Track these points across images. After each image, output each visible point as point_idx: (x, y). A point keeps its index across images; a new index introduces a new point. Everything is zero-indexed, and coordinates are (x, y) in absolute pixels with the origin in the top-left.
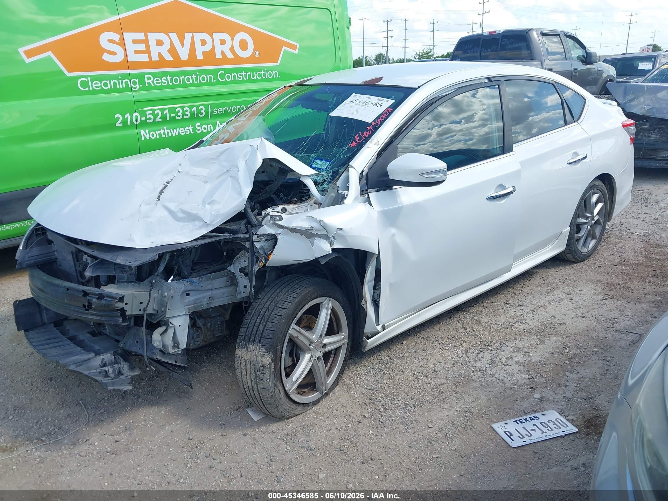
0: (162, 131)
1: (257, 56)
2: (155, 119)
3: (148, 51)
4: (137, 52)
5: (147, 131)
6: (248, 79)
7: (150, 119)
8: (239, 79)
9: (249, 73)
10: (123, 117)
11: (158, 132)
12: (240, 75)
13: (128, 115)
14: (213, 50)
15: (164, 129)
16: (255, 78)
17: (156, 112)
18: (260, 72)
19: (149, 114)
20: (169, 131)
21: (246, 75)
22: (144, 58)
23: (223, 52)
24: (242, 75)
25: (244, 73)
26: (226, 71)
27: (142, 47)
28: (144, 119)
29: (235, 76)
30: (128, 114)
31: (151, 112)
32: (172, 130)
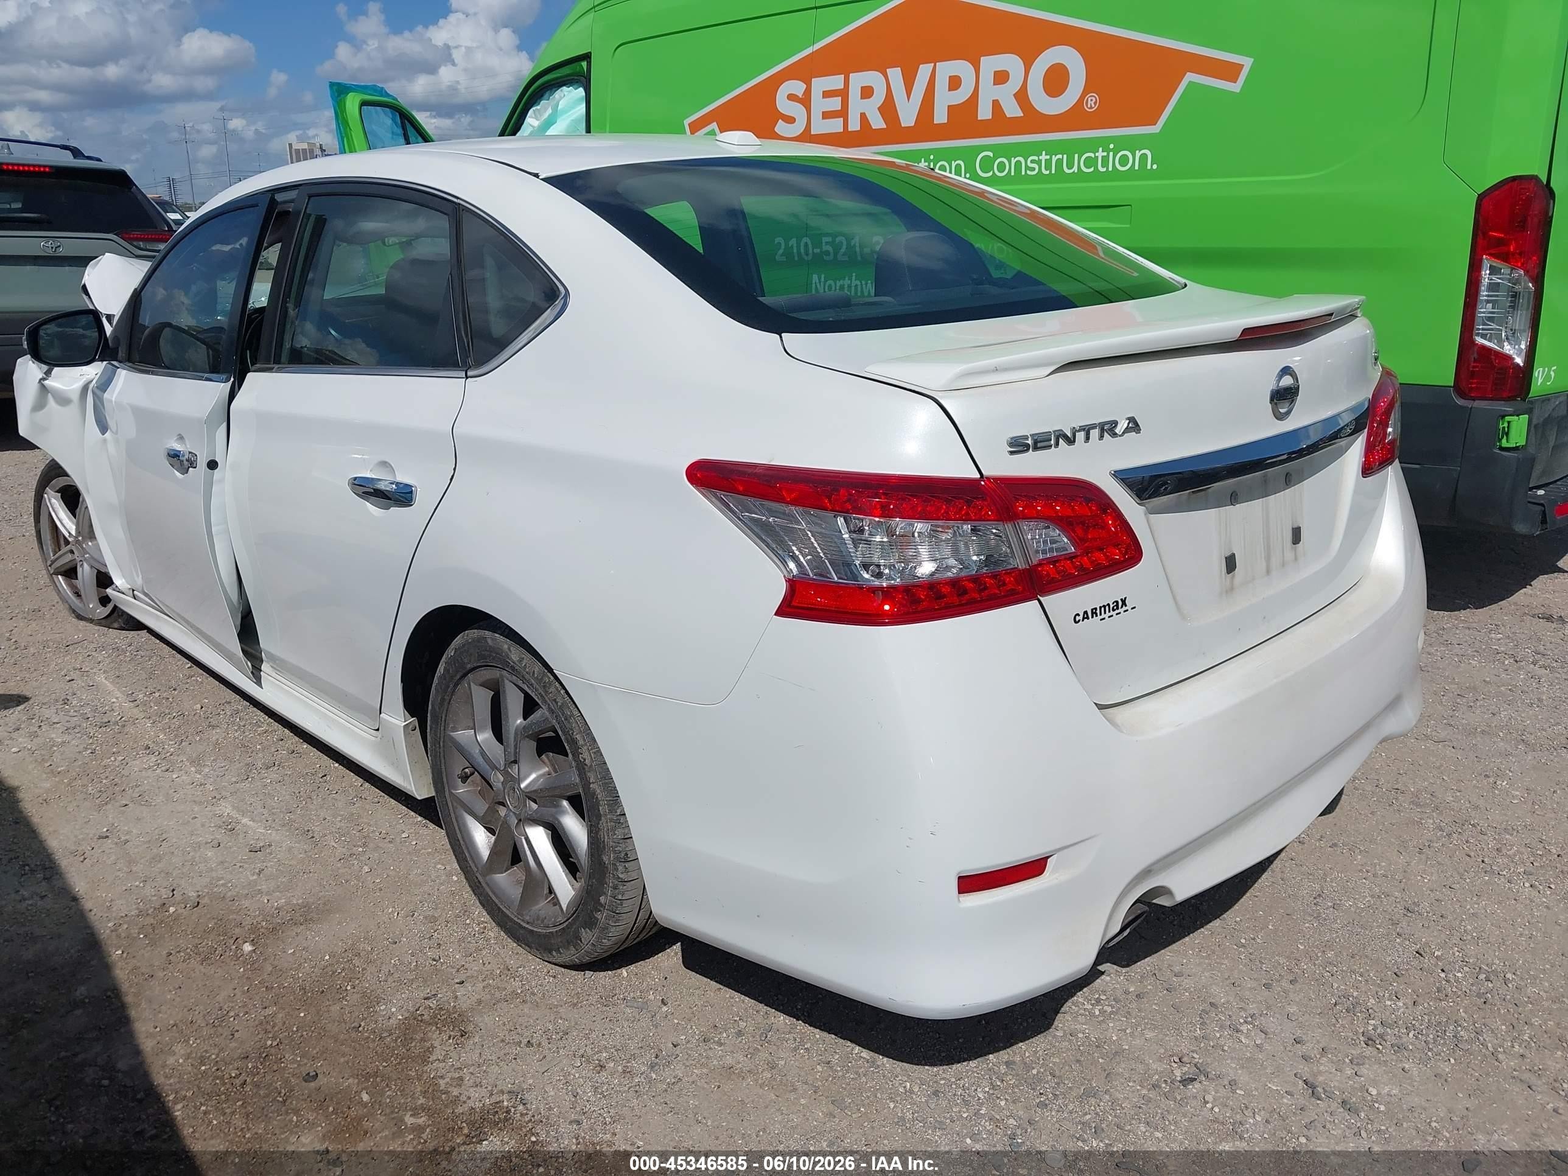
0: (847, 282)
1: (1091, 108)
2: (836, 254)
3: (843, 113)
4: (826, 115)
5: (823, 276)
6: (1053, 172)
7: (827, 253)
8: (1028, 172)
9: (1060, 156)
10: (787, 242)
11: (839, 284)
12: (1032, 161)
13: (793, 242)
14: (974, 99)
15: (850, 279)
16: (1075, 169)
17: (838, 240)
18: (1092, 155)
19: (827, 243)
20: (858, 283)
21: (1048, 163)
22: (835, 126)
23: (996, 104)
24: (1039, 162)
25: (1044, 157)
26: (999, 151)
27: (835, 104)
28: (817, 251)
29: (1018, 163)
30: (795, 239)
31: (829, 239)
32: (863, 282)
